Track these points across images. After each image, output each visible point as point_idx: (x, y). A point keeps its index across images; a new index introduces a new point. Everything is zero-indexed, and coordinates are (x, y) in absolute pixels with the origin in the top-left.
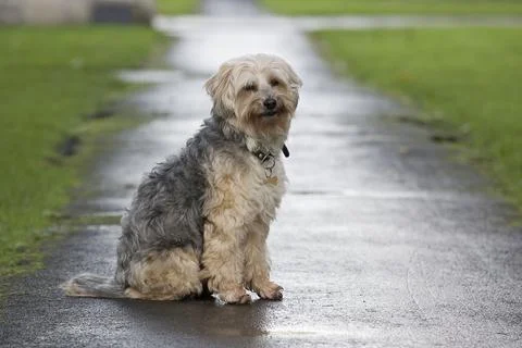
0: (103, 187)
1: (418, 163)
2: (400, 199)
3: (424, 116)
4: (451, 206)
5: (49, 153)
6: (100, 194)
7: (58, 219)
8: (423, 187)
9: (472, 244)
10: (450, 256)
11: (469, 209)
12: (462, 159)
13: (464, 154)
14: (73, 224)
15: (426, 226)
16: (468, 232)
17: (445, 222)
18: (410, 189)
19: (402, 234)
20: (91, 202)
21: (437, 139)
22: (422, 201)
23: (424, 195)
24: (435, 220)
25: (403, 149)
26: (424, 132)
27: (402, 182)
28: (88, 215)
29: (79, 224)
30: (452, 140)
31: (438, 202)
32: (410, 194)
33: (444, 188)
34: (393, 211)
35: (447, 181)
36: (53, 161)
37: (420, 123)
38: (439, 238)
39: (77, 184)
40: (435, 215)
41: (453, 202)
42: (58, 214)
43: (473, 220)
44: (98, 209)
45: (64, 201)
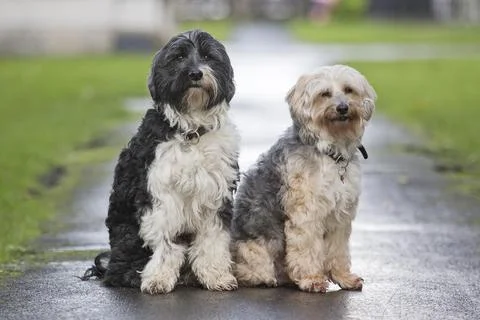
0: (76, 220)
1: (418, 194)
2: (391, 233)
3: (433, 145)
4: (447, 240)
5: (31, 184)
6: (73, 227)
7: (23, 254)
8: (419, 219)
9: (463, 282)
10: (435, 295)
11: (463, 243)
12: (465, 190)
13: (466, 184)
14: (36, 260)
15: (416, 261)
16: (461, 270)
17: (436, 257)
18: (406, 221)
19: (387, 270)
20: (62, 236)
21: (441, 169)
22: (416, 234)
23: (419, 228)
24: (426, 254)
25: (403, 179)
26: (429, 162)
27: (397, 214)
28: (54, 250)
29: (43, 260)
30: (458, 169)
31: (432, 236)
32: (405, 227)
33: (442, 220)
34: (382, 245)
35: (446, 213)
36: (34, 193)
37: (427, 152)
38: (426, 275)
39: (52, 216)
40: (428, 251)
41: (449, 236)
42: (24, 250)
43: (466, 255)
44: (67, 244)
45: (34, 234)
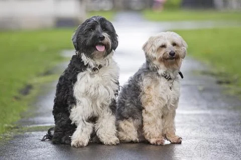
0: (38, 112)
1: (208, 95)
2: (195, 115)
3: (215, 71)
4: (223, 118)
5: (16, 94)
6: (37, 115)
7: (12, 128)
8: (209, 108)
9: (231, 138)
10: (218, 145)
11: (232, 119)
12: (232, 93)
13: (232, 90)
14: (18, 131)
15: (208, 129)
16: (230, 132)
17: (218, 127)
18: (203, 109)
19: (194, 133)
20: (31, 119)
21: (220, 83)
22: (207, 115)
23: (209, 112)
24: (213, 125)
25: (201, 88)
26: (214, 79)
27: (198, 105)
28: (28, 126)
29: (22, 132)
30: (228, 83)
31: (216, 116)
32: (202, 112)
33: (221, 108)
34: (191, 121)
35: (223, 104)
36: (16, 98)
37: (213, 74)
38: (214, 135)
39: (26, 109)
40: (214, 123)
41: (224, 116)
42: (12, 126)
43: (233, 125)
44: (34, 123)
45: (17, 118)
